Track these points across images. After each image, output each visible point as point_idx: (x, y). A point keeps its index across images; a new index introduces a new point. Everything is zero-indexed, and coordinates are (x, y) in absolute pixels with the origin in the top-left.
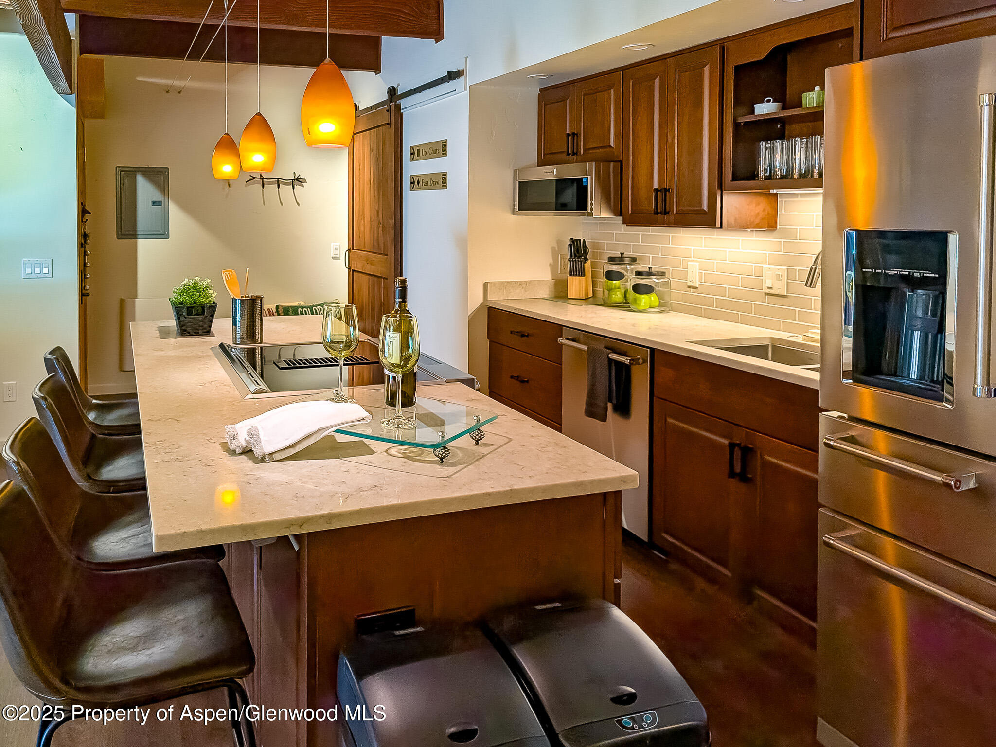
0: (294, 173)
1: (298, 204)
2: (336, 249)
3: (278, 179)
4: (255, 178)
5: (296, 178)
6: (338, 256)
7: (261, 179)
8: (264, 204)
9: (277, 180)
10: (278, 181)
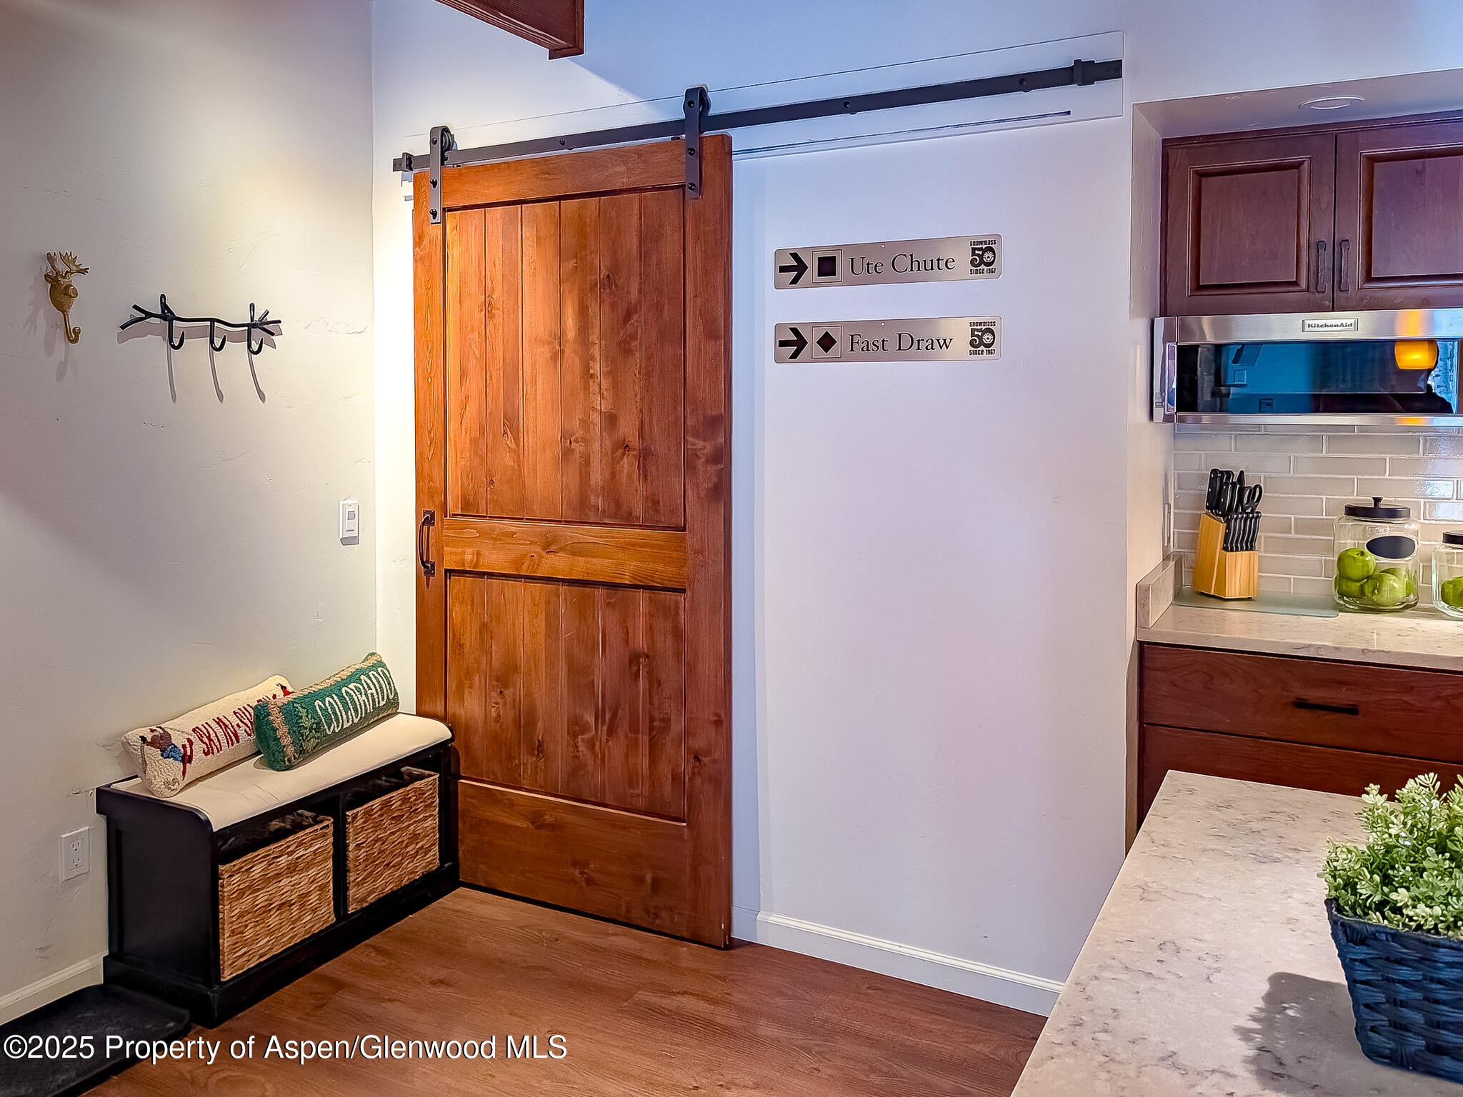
0: (252, 306)
1: (262, 396)
2: (351, 515)
3: (213, 321)
4: (149, 315)
5: (256, 318)
6: (354, 534)
7: (163, 317)
8: (174, 399)
9: (209, 323)
10: (212, 327)
